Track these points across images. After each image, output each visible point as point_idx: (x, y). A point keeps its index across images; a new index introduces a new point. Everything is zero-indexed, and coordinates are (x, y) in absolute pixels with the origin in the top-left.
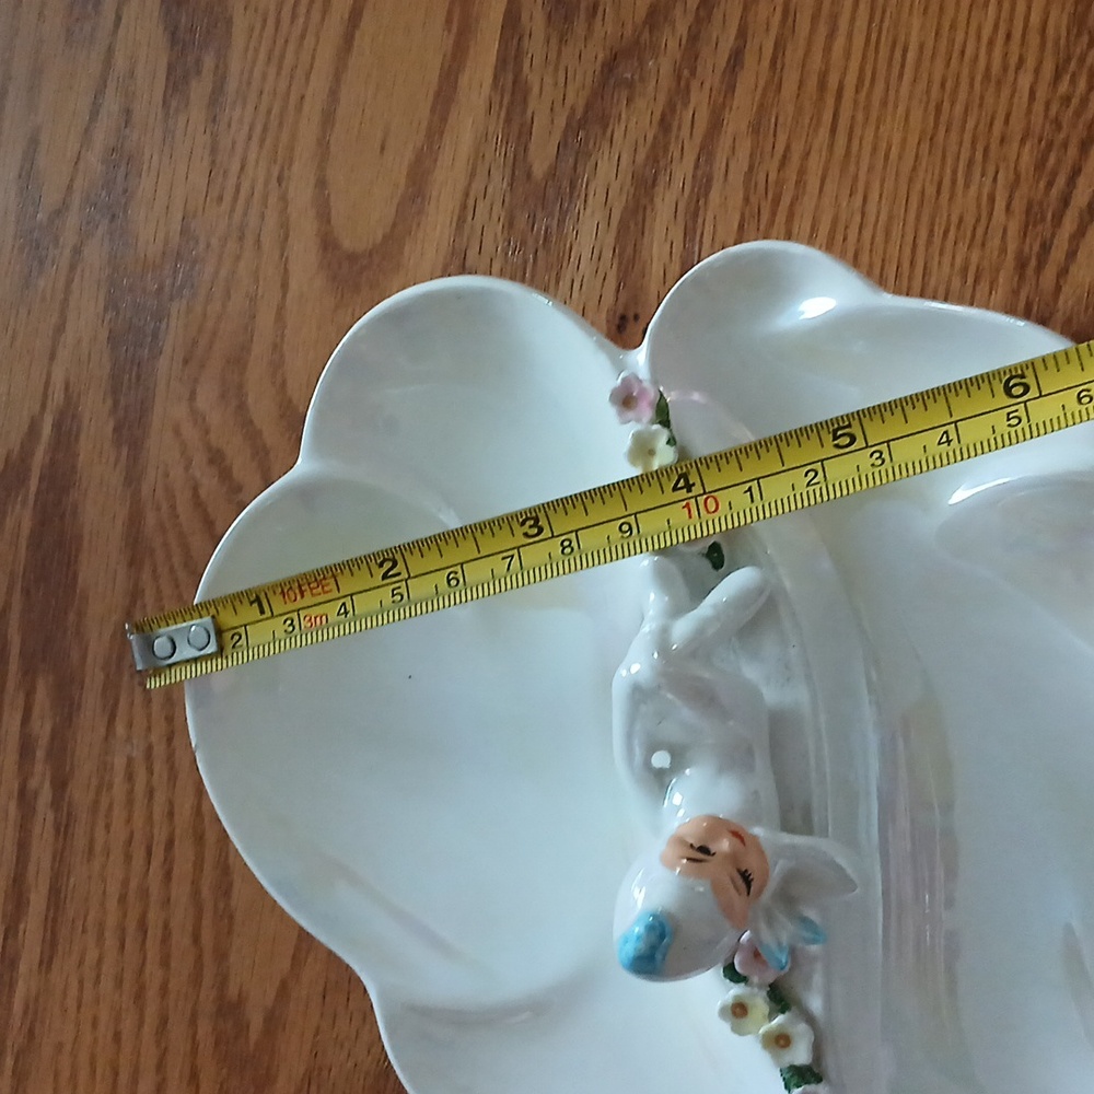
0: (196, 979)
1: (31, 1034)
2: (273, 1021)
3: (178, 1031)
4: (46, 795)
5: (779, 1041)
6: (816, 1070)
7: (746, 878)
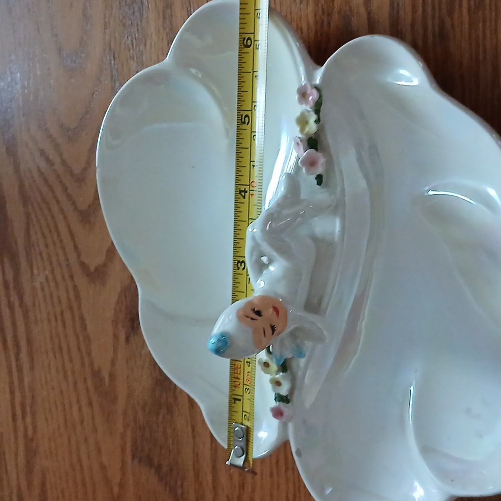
0: (83, 364)
1: (33, 397)
2: (112, 376)
3: (81, 386)
4: (17, 304)
5: (277, 383)
6: (289, 398)
7: (273, 328)
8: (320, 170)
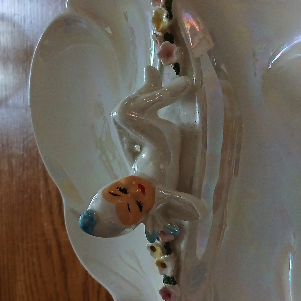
5: (162, 265)
6: (175, 279)
7: (140, 205)
8: (175, 58)
